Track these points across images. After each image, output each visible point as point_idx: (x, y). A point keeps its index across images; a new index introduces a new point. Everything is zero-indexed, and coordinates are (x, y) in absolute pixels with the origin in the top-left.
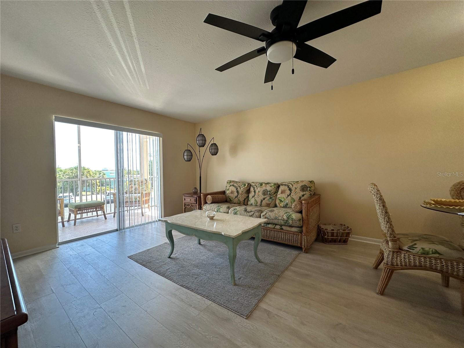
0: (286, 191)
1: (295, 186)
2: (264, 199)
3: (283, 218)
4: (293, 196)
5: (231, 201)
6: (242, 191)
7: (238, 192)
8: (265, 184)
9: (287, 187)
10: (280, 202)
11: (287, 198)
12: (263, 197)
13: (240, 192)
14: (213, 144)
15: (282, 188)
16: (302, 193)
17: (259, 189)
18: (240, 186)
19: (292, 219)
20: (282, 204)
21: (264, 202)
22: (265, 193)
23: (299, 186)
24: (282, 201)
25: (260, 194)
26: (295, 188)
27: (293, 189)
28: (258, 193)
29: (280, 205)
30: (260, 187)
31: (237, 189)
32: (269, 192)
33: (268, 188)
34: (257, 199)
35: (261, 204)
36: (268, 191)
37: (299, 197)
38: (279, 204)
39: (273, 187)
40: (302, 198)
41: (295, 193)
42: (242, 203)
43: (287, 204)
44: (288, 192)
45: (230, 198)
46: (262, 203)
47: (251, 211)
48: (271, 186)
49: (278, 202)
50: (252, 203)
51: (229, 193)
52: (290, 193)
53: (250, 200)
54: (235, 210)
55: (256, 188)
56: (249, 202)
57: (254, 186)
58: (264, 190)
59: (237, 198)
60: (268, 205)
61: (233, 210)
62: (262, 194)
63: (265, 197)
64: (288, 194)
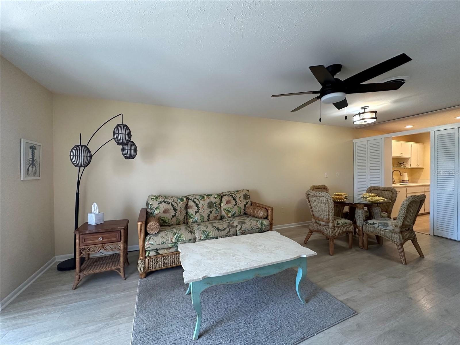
1: (238, 195)
2: (211, 212)
4: (239, 205)
5: (166, 223)
6: (181, 208)
7: (175, 209)
8: (207, 196)
9: (231, 197)
11: (234, 207)
12: (209, 210)
13: (178, 209)
15: (224, 199)
16: (246, 202)
17: (202, 202)
18: (176, 201)
20: (230, 215)
21: (211, 216)
22: (210, 205)
23: (242, 195)
24: (230, 212)
25: (206, 207)
26: (239, 197)
27: (237, 198)
28: (203, 207)
29: (228, 215)
30: (202, 200)
31: (173, 206)
32: (215, 204)
33: (213, 200)
34: (202, 214)
35: (209, 218)
36: (213, 204)
37: (244, 205)
39: (218, 198)
40: (246, 206)
41: (240, 202)
42: (182, 222)
43: (235, 214)
44: (233, 202)
45: (163, 220)
46: (210, 217)
47: (225, 229)
48: (216, 198)
49: (225, 213)
50: (196, 220)
51: (160, 213)
52: (236, 203)
53: (192, 216)
54: (204, 232)
55: (197, 202)
56: (191, 219)
57: (193, 199)
58: (209, 203)
59: (175, 217)
60: (215, 218)
61: (203, 233)
62: (208, 208)
63: (212, 210)
64: (234, 204)
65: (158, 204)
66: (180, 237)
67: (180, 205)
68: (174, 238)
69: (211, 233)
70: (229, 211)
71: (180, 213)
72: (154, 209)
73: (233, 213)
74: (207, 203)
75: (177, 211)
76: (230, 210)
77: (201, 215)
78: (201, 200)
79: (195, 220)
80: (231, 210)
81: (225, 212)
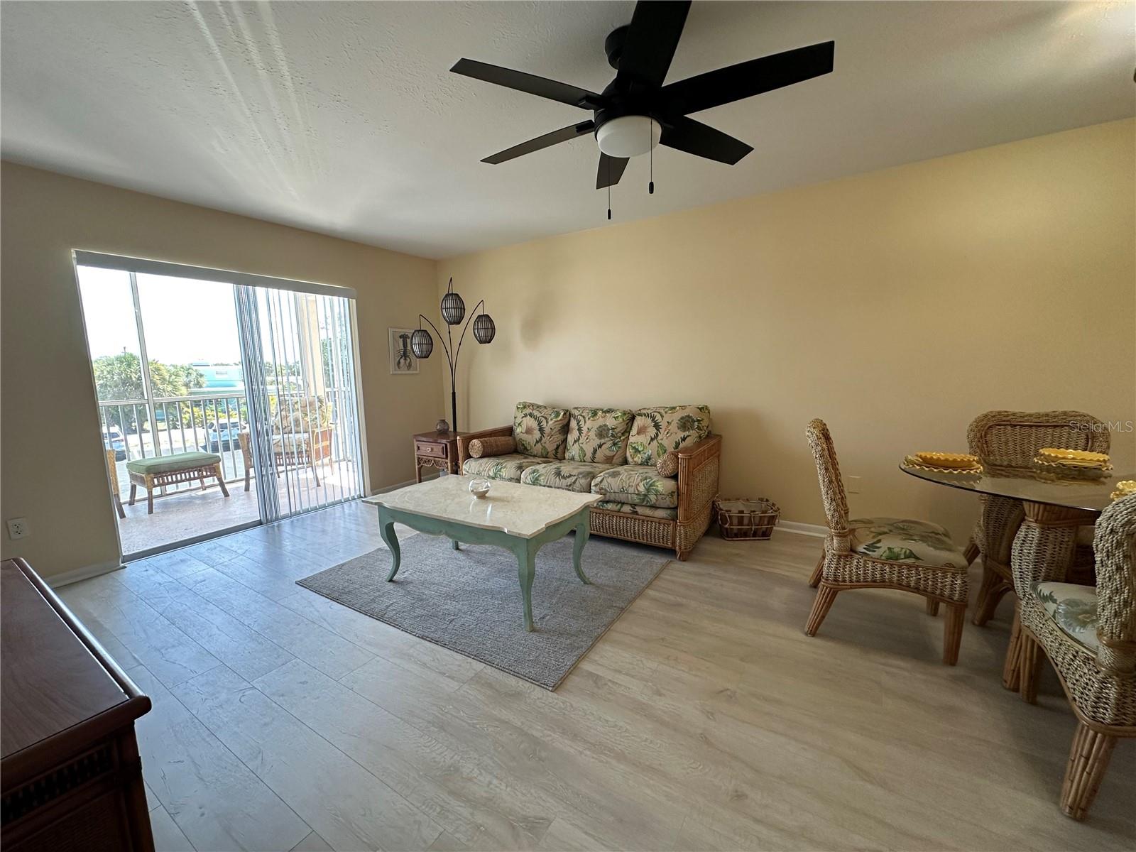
0: (649, 430)
1: (667, 418)
2: (600, 446)
3: (638, 491)
4: (662, 440)
5: (527, 450)
6: (551, 429)
7: (541, 430)
8: (603, 412)
9: (649, 420)
10: (636, 452)
11: (649, 443)
12: (597, 441)
13: (547, 430)
14: (481, 316)
15: (639, 422)
16: (682, 434)
17: (590, 423)
18: (548, 416)
19: (657, 491)
20: (638, 459)
21: (599, 454)
22: (602, 432)
23: (676, 417)
24: (640, 452)
25: (592, 434)
26: (668, 422)
27: (663, 424)
28: (588, 432)
29: (635, 459)
30: (591, 419)
31: (539, 423)
32: (611, 431)
33: (610, 422)
34: (584, 447)
35: (594, 458)
36: (608, 430)
37: (676, 442)
38: (633, 458)
39: (621, 420)
40: (681, 446)
41: (668, 433)
42: (551, 454)
43: (649, 458)
44: (653, 431)
45: (523, 445)
46: (596, 456)
47: (570, 476)
48: (615, 418)
50: (573, 455)
51: (522, 432)
52: (657, 434)
53: (569, 447)
56: (567, 452)
57: (577, 416)
60: (609, 460)
62: (597, 436)
63: (603, 441)
64: (653, 437)
65: (523, 417)
67: (551, 424)
72: (517, 424)
73: (646, 455)
74: (599, 426)
76: (639, 449)
77: (581, 447)
79: (571, 455)
80: (642, 449)
81: (631, 450)
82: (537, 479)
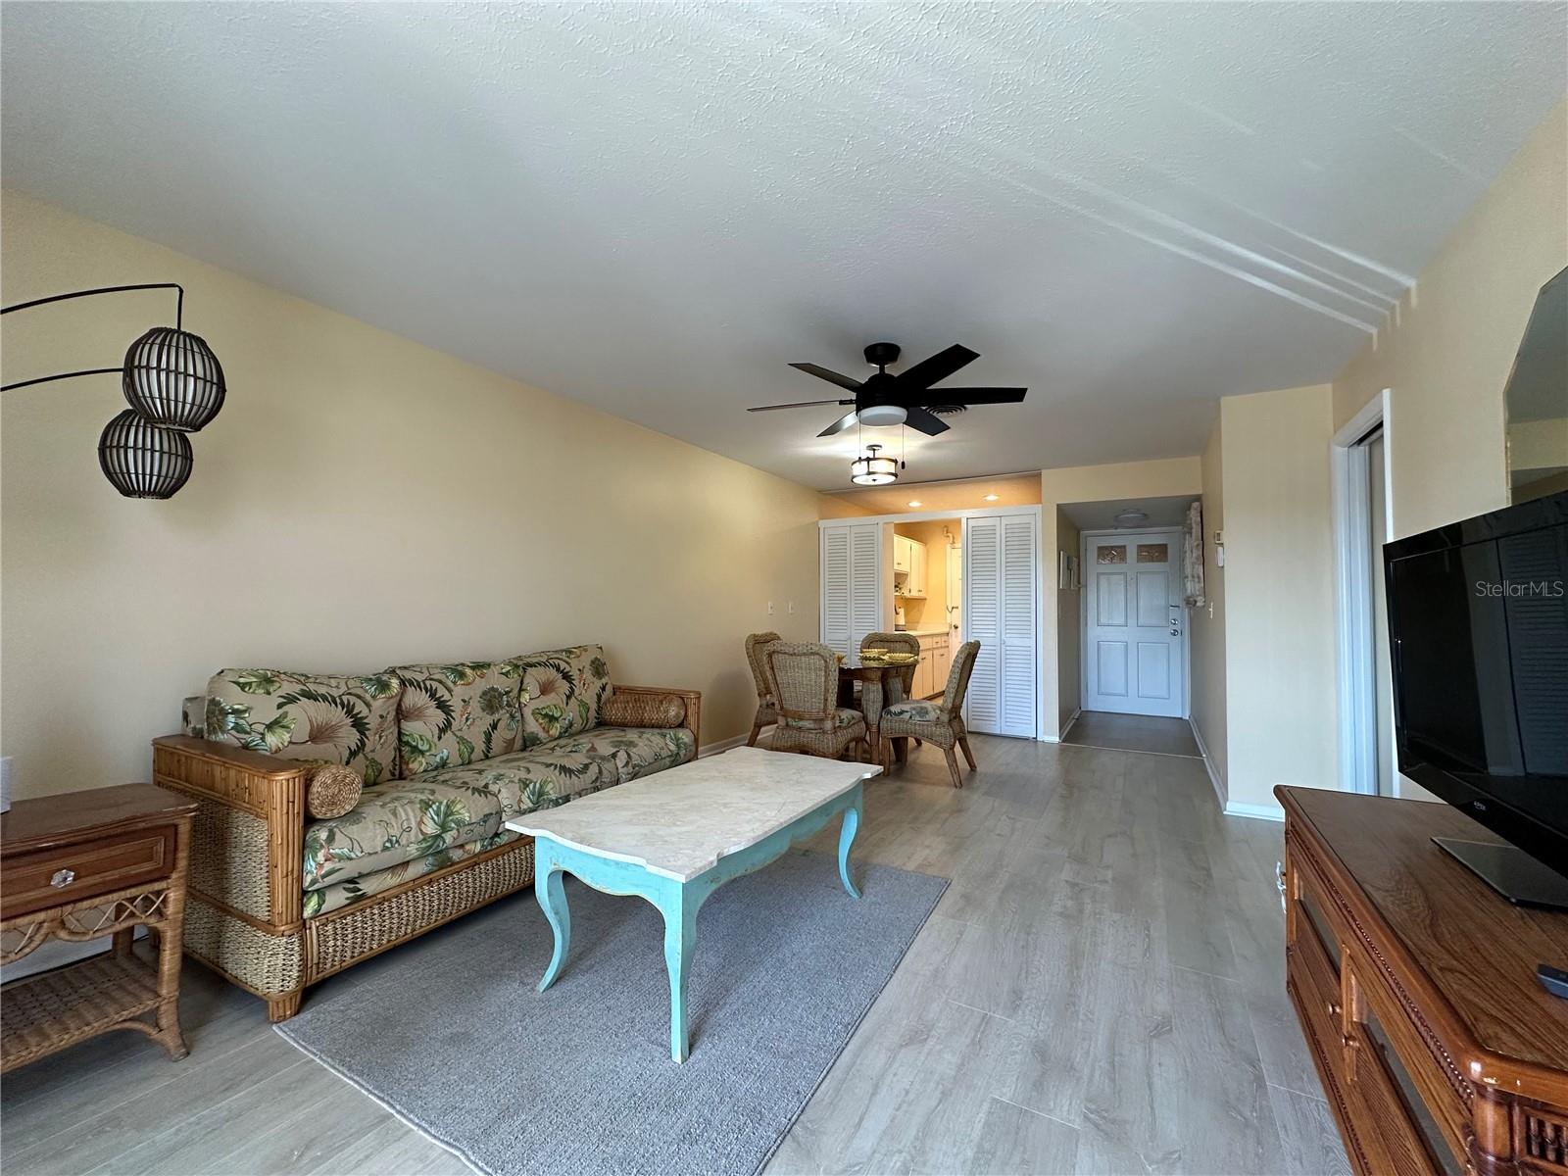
0: (557, 684)
1: (574, 663)
2: (494, 726)
4: (580, 694)
6: (381, 717)
7: (359, 724)
8: (473, 668)
9: (552, 670)
10: (550, 721)
11: (567, 704)
12: (489, 719)
13: (373, 722)
16: (599, 683)
17: (459, 691)
18: (359, 692)
20: (555, 731)
21: (497, 740)
22: (492, 701)
23: (586, 661)
24: (557, 719)
25: (475, 707)
26: (580, 670)
27: (574, 673)
28: (465, 708)
29: (551, 732)
30: (459, 682)
32: (504, 698)
33: (496, 680)
34: (466, 734)
35: (489, 748)
36: (501, 695)
38: (548, 732)
39: (515, 676)
40: (603, 698)
41: (584, 684)
43: (571, 725)
44: (564, 686)
46: (493, 745)
48: (506, 674)
49: (541, 724)
50: (442, 758)
51: (290, 742)
52: (571, 688)
53: (425, 747)
54: (528, 786)
55: (441, 692)
56: (420, 759)
57: (423, 681)
58: (485, 693)
59: (361, 755)
60: (509, 746)
61: (525, 789)
62: (484, 710)
63: (496, 716)
64: (568, 693)
65: (280, 706)
66: (452, 814)
67: (380, 706)
68: (427, 820)
69: (550, 785)
70: (552, 719)
71: (380, 737)
72: (261, 728)
73: (567, 722)
74: (479, 693)
75: (369, 729)
76: (555, 715)
77: (461, 738)
78: (455, 683)
79: (438, 759)
80: (559, 714)
81: (541, 721)
82: (541, 794)
